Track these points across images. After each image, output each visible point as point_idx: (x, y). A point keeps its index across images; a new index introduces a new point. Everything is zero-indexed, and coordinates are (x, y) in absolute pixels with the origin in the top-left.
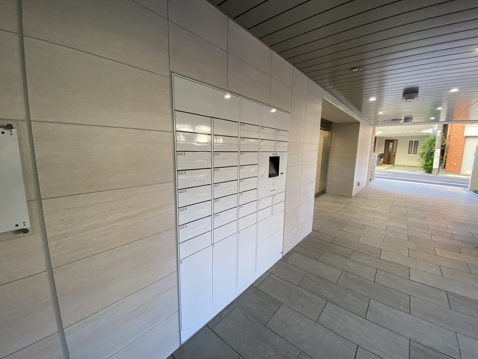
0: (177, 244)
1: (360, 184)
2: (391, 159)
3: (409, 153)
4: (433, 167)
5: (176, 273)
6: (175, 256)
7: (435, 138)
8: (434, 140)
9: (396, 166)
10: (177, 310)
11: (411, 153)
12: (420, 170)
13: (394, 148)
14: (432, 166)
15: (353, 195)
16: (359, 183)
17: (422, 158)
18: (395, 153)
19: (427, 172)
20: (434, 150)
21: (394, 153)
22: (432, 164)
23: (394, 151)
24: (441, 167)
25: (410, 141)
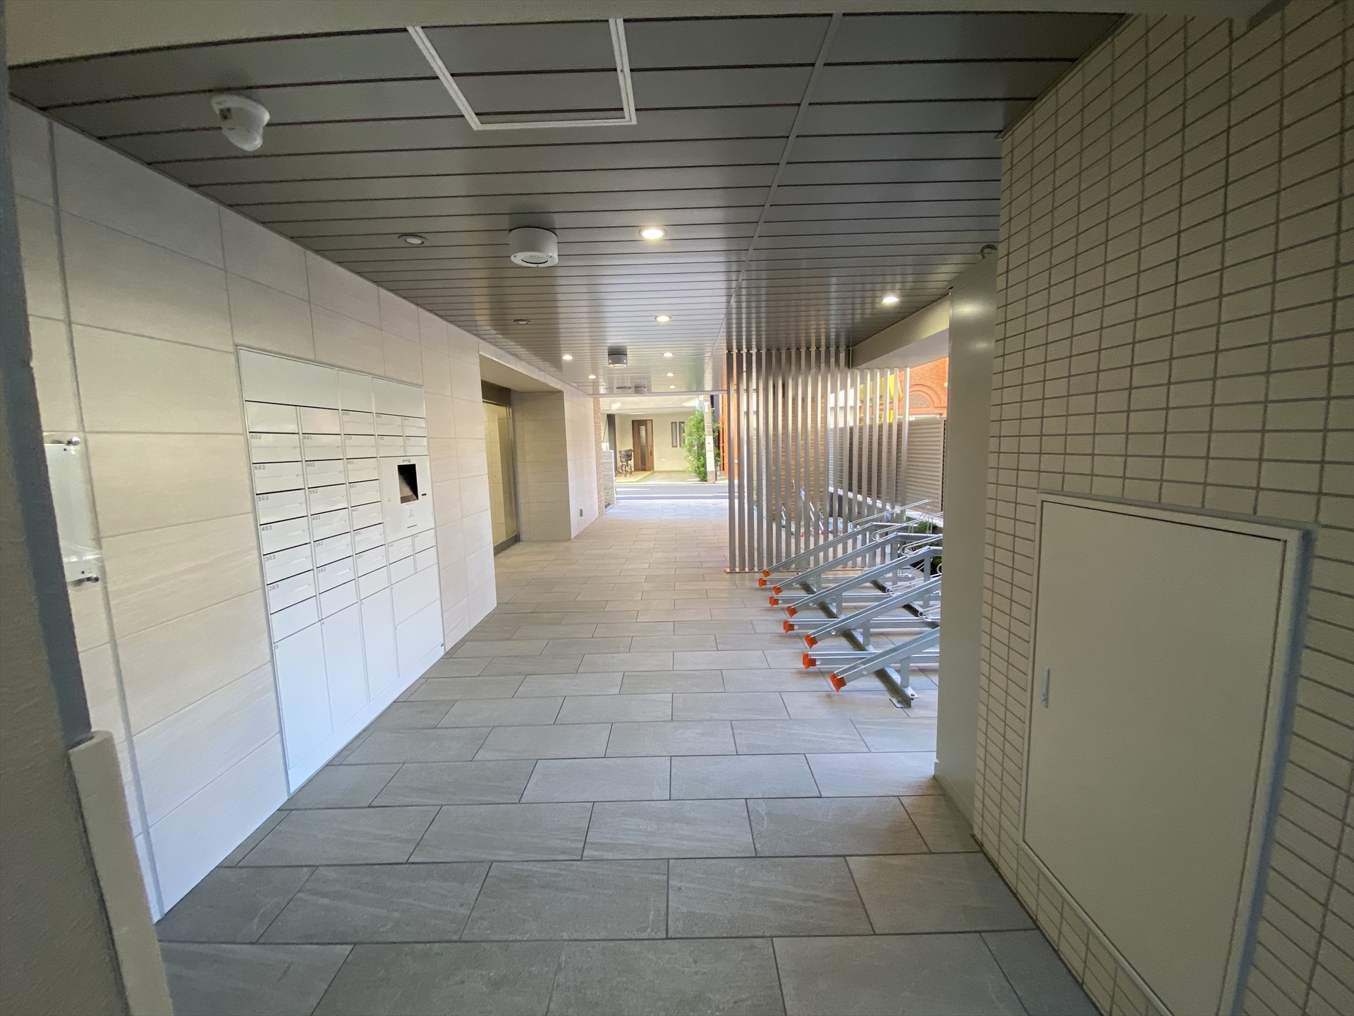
0: (268, 615)
1: (583, 512)
2: (647, 461)
3: (673, 446)
4: (708, 470)
5: (269, 667)
6: (266, 635)
7: (703, 417)
8: (702, 420)
9: (656, 473)
10: (278, 730)
11: (677, 447)
12: (691, 477)
13: (649, 438)
14: (706, 468)
15: (573, 536)
16: (581, 511)
17: (691, 455)
18: (652, 446)
19: (702, 480)
20: (705, 439)
21: (650, 448)
22: (704, 465)
23: (650, 444)
24: (718, 468)
25: (672, 423)
